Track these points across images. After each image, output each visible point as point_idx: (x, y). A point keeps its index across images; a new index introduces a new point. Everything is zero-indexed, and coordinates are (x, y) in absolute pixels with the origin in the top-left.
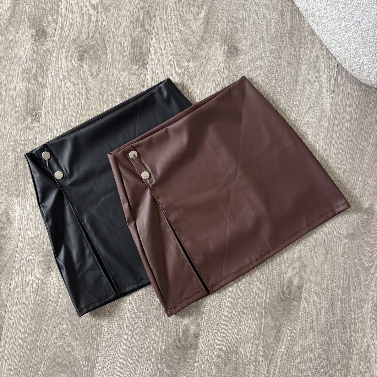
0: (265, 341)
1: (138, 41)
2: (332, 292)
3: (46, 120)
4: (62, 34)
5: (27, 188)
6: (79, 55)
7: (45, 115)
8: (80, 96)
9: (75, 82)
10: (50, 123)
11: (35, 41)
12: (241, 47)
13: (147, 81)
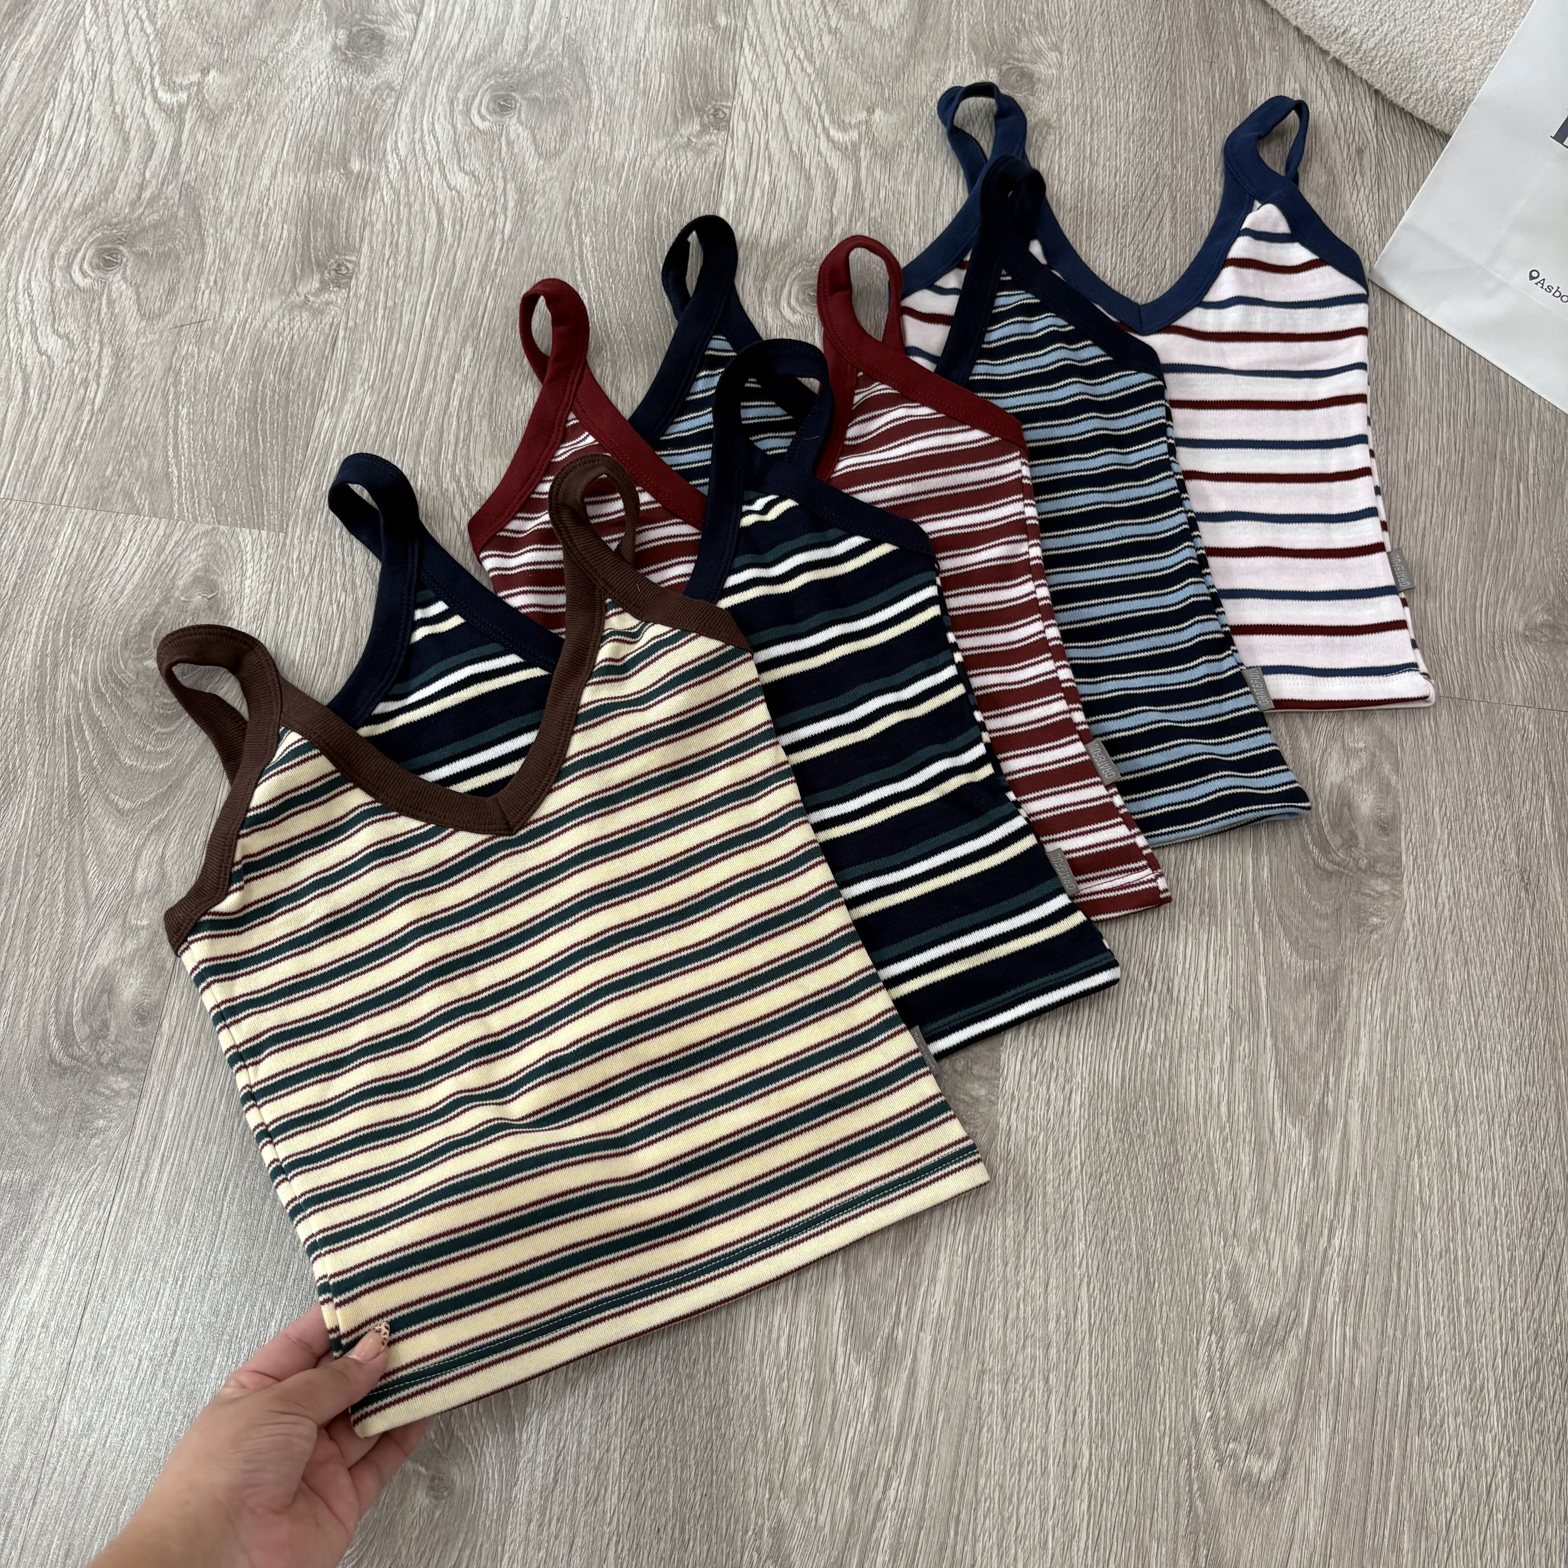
0: (1284, 1041)
1: (694, 58)
2: (1517, 838)
3: (374, 283)
4: (438, 43)
5: (292, 495)
6: (495, 99)
7: (370, 269)
8: (498, 210)
9: (482, 173)
10: (387, 293)
11: (344, 61)
12: (1041, 69)
13: (733, 165)
